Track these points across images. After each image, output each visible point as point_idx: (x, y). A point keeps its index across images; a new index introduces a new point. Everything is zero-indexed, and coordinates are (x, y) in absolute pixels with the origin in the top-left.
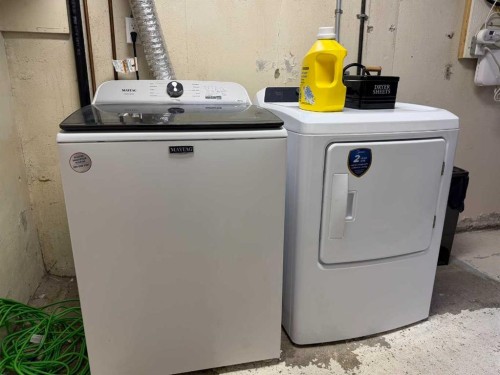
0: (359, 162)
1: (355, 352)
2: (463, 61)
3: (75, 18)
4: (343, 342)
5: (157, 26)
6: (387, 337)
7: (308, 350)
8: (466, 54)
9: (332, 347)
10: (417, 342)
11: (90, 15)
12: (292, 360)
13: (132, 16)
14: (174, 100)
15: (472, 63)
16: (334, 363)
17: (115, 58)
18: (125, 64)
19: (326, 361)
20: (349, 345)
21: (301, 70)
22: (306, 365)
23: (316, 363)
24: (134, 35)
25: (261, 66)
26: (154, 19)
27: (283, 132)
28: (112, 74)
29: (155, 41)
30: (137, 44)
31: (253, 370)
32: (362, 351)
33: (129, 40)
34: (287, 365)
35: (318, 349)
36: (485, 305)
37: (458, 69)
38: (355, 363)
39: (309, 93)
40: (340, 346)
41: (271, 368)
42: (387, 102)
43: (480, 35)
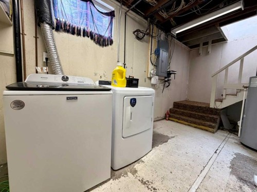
0: (133, 102)
1: (135, 167)
2: (148, 78)
3: (18, 49)
4: (130, 164)
5: (58, 57)
6: (143, 159)
7: (119, 171)
8: (149, 76)
9: (127, 167)
10: (151, 159)
11: (26, 49)
12: (114, 177)
13: (46, 52)
14: (65, 82)
15: (150, 78)
16: (129, 174)
17: (37, 66)
18: (42, 69)
19: (126, 174)
20: (132, 165)
21: (111, 75)
22: (120, 178)
23: (123, 176)
24: (47, 59)
25: (96, 74)
26: (57, 54)
27: (111, 92)
28: (35, 72)
29: (57, 61)
30: (48, 62)
31: (100, 187)
32: (137, 166)
33: (44, 60)
34: (113, 180)
35: (122, 170)
36: (164, 143)
37: (147, 80)
38: (136, 171)
39: (115, 81)
40: (129, 166)
41: (107, 183)
42: (136, 86)
43: (152, 72)
